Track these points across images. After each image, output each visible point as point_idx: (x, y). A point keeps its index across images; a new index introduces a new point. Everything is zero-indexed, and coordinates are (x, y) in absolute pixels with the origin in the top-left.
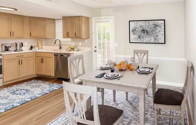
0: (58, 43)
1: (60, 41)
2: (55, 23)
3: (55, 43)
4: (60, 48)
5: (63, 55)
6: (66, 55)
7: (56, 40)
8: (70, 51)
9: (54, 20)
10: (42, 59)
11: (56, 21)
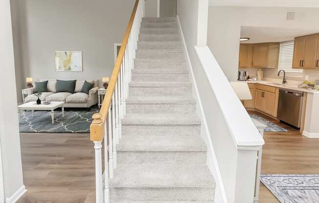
0: (282, 75)
1: (284, 72)
2: (279, 48)
3: (278, 75)
4: (284, 82)
5: (292, 93)
6: (298, 94)
7: (280, 71)
8: (305, 88)
9: (278, 44)
10: (263, 93)
11: (281, 45)
